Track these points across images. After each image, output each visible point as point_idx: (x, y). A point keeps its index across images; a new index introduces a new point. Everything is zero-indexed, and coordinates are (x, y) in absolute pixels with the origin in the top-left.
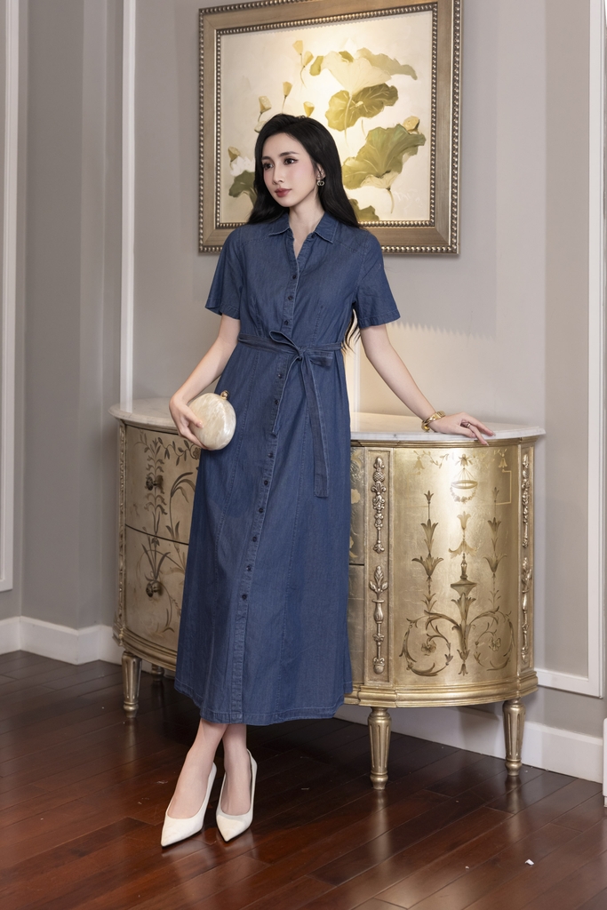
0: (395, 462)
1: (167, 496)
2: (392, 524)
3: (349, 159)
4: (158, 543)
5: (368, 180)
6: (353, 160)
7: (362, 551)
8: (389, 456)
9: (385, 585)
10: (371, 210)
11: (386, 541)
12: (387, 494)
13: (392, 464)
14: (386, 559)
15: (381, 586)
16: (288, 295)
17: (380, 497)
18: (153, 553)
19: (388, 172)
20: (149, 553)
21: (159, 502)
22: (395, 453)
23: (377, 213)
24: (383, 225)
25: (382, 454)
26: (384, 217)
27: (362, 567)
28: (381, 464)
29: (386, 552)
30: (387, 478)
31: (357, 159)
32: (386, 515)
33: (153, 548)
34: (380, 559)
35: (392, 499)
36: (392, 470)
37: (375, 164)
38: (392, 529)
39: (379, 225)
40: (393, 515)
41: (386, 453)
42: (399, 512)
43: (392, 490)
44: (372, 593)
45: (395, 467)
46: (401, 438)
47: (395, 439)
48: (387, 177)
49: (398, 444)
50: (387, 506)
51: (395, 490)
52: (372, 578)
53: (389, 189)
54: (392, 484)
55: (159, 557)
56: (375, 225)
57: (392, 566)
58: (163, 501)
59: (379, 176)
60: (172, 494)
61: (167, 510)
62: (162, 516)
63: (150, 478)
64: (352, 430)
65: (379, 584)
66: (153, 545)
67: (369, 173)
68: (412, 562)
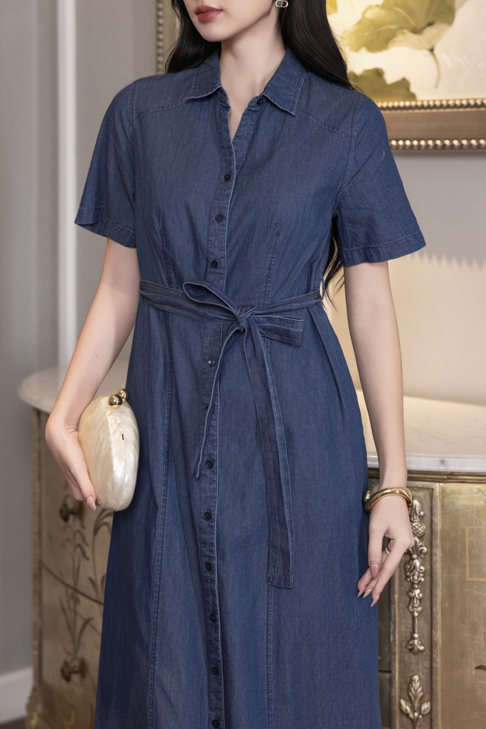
0: (443, 506)
1: (88, 532)
2: (438, 608)
3: (370, 7)
4: (77, 601)
5: (400, 37)
6: (377, 10)
7: (387, 649)
8: (432, 497)
9: (426, 706)
10: (403, 85)
11: (426, 635)
12: (428, 558)
13: (438, 510)
14: (427, 664)
15: (420, 708)
16: (217, 212)
17: (417, 563)
18: (72, 614)
19: (430, 24)
20: (68, 612)
21: (79, 540)
22: (443, 491)
23: (413, 89)
24: (422, 107)
25: (421, 494)
26: (425, 94)
27: (387, 675)
28: (417, 509)
29: (428, 652)
30: (428, 532)
31: (383, 7)
32: (428, 592)
33: (72, 607)
34: (417, 664)
35: (438, 566)
36: (438, 519)
37: (411, 13)
38: (439, 617)
39: (417, 107)
40: (439, 593)
41: (426, 492)
42: (450, 586)
43: (438, 552)
44: (404, 719)
45: (443, 515)
46: (453, 467)
47: (442, 468)
48: (429, 32)
49: (451, 477)
50: (429, 577)
51: (443, 551)
52: (405, 694)
53: (432, 50)
54: (438, 542)
55: (80, 623)
56: (410, 108)
57: (439, 678)
58: (84, 539)
59: (417, 31)
60: (96, 531)
61: (89, 554)
62: (83, 561)
63: (65, 505)
64: (368, 450)
65: (416, 705)
66: (72, 602)
67: (401, 28)
68: (474, 672)
